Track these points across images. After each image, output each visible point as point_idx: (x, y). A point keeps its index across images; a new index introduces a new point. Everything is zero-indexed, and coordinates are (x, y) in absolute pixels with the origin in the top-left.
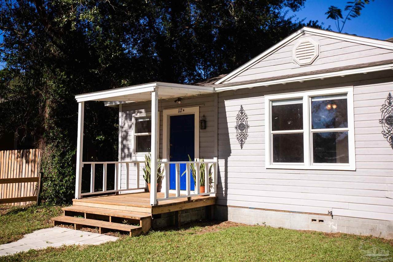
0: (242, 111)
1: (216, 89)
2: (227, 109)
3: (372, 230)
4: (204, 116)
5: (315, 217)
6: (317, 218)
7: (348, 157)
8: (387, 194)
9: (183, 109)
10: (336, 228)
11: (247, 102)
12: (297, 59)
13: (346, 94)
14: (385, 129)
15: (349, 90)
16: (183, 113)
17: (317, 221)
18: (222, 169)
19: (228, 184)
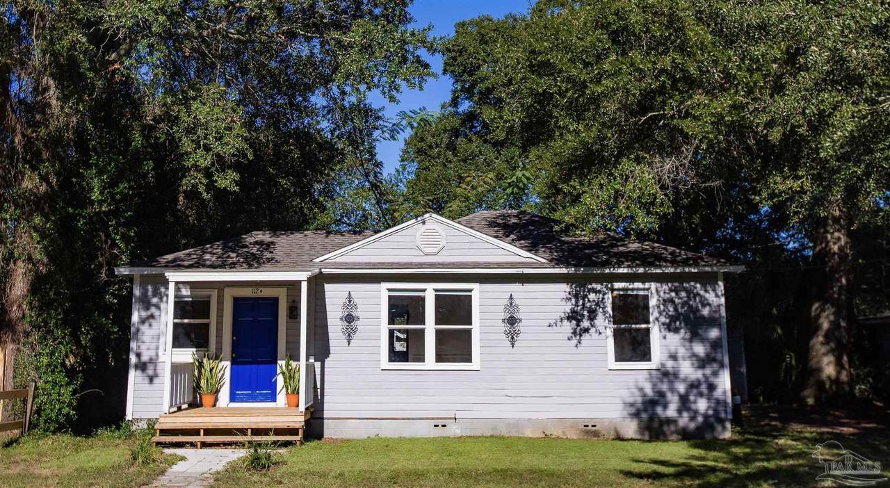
0: (350, 298)
1: (323, 270)
2: (327, 294)
3: (493, 429)
4: (294, 301)
5: (437, 422)
6: (440, 422)
7: (470, 355)
8: (507, 392)
9: (260, 289)
10: (459, 431)
11: (357, 289)
12: (422, 247)
13: (470, 291)
14: (507, 329)
15: (476, 287)
16: (259, 294)
17: (440, 426)
18: (318, 371)
19: (325, 391)
